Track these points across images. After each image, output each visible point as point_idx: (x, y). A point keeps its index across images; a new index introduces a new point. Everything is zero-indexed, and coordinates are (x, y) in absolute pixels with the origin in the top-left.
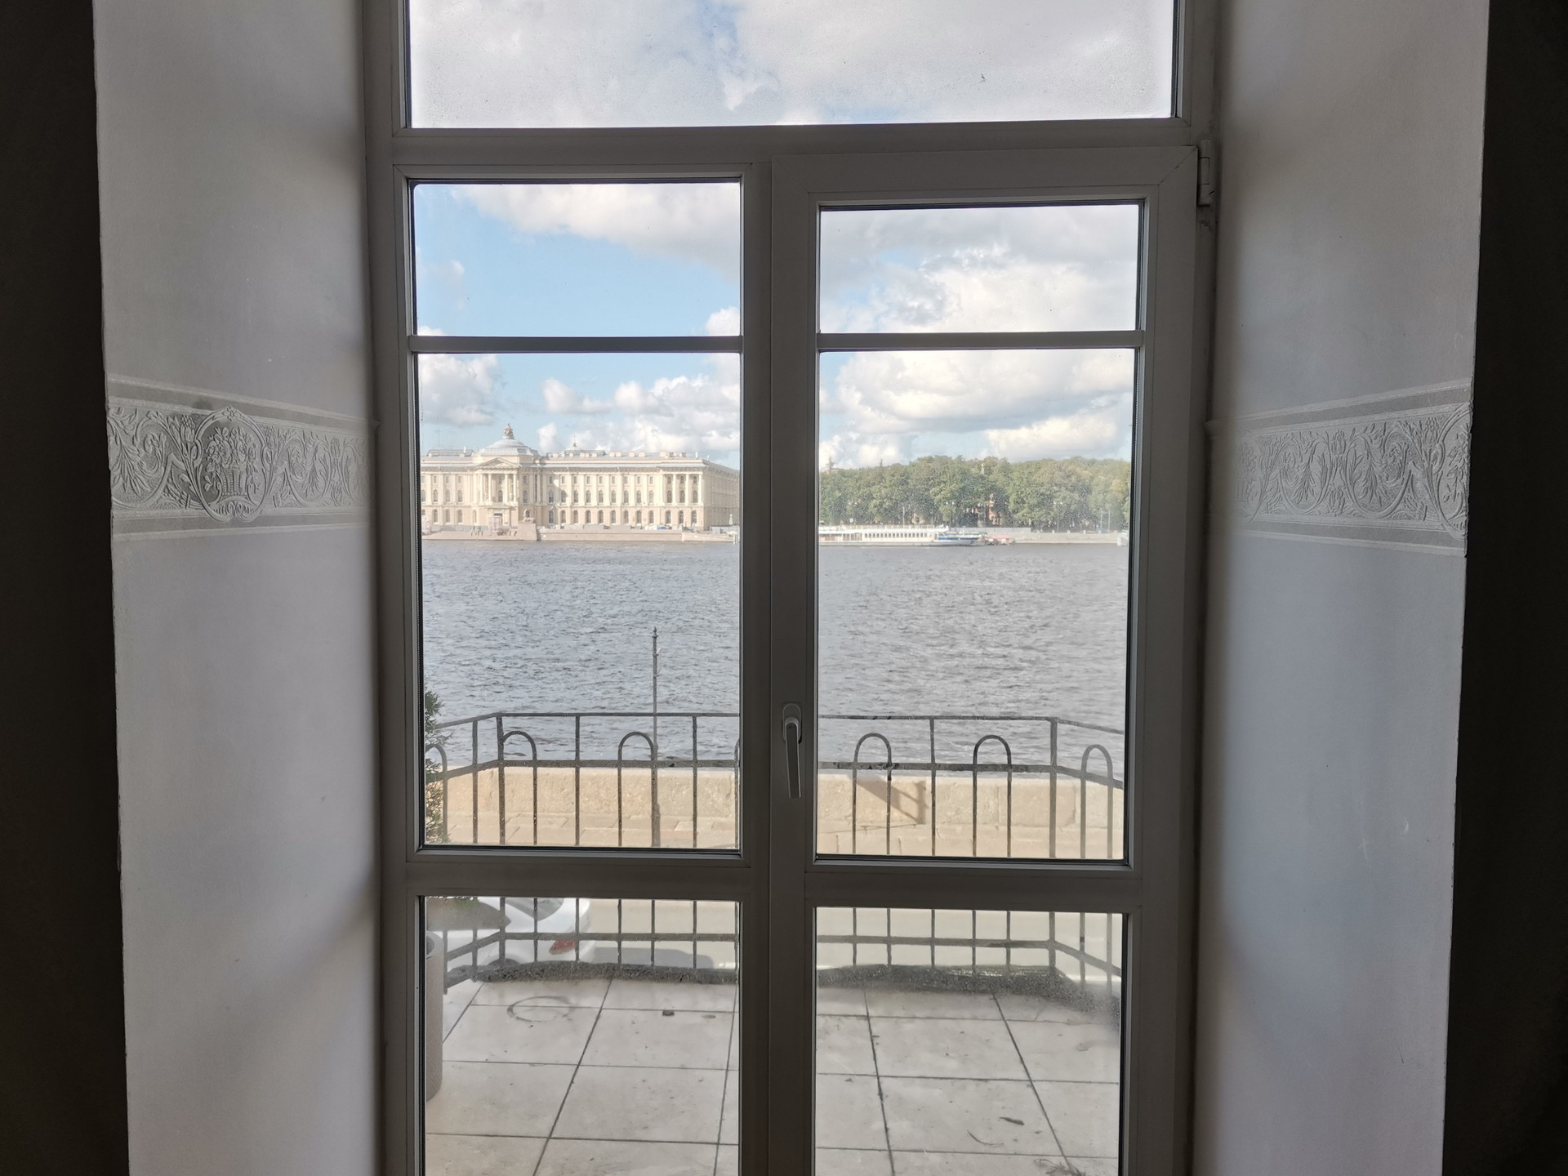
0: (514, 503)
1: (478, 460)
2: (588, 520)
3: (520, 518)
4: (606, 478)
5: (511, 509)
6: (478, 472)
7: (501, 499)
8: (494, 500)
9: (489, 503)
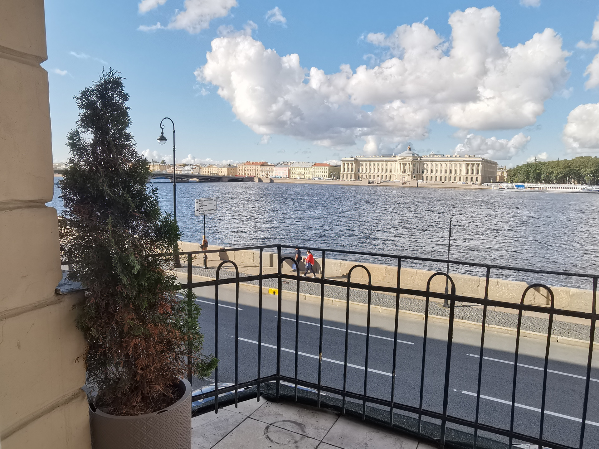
0: (410, 173)
1: (398, 158)
2: (436, 180)
3: (412, 178)
4: (444, 164)
5: (409, 175)
6: (398, 162)
7: (405, 172)
8: (403, 172)
9: (401, 173)
